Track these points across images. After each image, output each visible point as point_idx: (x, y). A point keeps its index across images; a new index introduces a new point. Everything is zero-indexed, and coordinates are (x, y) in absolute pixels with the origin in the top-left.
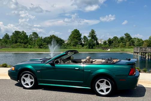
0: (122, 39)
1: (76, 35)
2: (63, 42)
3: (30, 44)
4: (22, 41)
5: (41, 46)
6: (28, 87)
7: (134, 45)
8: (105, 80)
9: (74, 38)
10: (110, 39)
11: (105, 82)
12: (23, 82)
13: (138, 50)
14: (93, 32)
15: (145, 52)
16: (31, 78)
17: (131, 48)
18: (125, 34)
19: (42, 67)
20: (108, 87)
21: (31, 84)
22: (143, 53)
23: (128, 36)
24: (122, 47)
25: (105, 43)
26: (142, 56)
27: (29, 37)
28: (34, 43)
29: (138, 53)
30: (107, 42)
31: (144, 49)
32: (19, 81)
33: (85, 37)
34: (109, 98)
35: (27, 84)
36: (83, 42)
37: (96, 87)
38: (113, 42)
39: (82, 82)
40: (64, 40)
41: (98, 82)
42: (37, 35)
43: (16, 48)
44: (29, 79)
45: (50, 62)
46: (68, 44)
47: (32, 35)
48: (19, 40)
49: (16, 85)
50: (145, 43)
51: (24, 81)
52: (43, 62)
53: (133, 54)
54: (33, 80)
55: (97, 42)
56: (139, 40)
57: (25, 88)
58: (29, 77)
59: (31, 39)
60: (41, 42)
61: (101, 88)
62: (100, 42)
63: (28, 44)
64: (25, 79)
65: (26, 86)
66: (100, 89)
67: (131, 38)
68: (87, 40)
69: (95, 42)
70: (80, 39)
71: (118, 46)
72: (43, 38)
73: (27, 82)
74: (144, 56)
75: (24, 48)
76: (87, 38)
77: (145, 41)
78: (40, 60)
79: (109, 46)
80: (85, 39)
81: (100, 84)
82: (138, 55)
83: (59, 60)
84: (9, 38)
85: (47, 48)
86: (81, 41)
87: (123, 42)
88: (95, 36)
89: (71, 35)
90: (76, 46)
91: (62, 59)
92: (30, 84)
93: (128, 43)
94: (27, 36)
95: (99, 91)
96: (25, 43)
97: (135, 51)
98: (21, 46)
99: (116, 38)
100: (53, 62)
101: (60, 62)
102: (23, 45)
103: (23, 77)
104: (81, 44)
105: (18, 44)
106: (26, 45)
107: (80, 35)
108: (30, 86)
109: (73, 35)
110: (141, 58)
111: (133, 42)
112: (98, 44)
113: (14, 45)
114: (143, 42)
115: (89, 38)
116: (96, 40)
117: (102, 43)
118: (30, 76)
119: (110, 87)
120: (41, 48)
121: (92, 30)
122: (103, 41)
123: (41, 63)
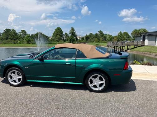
0: (96, 35)
1: (59, 32)
2: (48, 38)
3: (19, 40)
4: (12, 37)
5: (29, 42)
6: (15, 84)
7: (106, 40)
8: (99, 76)
9: (57, 34)
10: (87, 35)
11: (98, 78)
12: (10, 79)
13: (110, 44)
14: (73, 30)
15: (116, 45)
16: (18, 75)
17: (104, 42)
18: (99, 31)
19: (30, 62)
20: (102, 82)
21: (19, 81)
22: (115, 46)
23: (101, 33)
24: (97, 42)
25: (83, 38)
26: (114, 49)
27: (19, 34)
28: (24, 39)
29: (110, 46)
30: (85, 38)
31: (115, 43)
32: (5, 78)
33: (66, 34)
34: (103, 94)
35: (15, 81)
36: (65, 38)
37: (89, 83)
38: (89, 38)
39: (74, 78)
40: (49, 36)
41: (91, 78)
42: (26, 33)
43: (7, 43)
44: (17, 75)
45: (39, 58)
46: (52, 40)
47: (21, 32)
48: (10, 37)
49: (3, 81)
50: (115, 38)
51: (11, 77)
52: (31, 57)
53: (106, 47)
54: (21, 77)
55: (76, 38)
56: (110, 36)
57: (12, 85)
58: (16, 73)
59: (20, 36)
60: (29, 38)
61: (94, 83)
62: (78, 38)
63: (18, 40)
64: (12, 75)
65: (13, 83)
66: (93, 85)
67: (104, 35)
68: (68, 36)
69: (75, 38)
70: (62, 36)
71: (94, 41)
72: (31, 35)
73: (15, 79)
74: (115, 49)
75: (14, 43)
76: (68, 35)
77: (115, 37)
78: (28, 55)
79: (87, 41)
80: (66, 36)
81: (93, 79)
82: (111, 48)
83: (48, 54)
84: (1, 35)
85: (34, 43)
86: (63, 37)
87: (97, 38)
88: (75, 33)
89: (54, 32)
90: (59, 41)
91: (51, 54)
92: (17, 81)
93: (101, 39)
94: (17, 33)
95: (92, 87)
96: (15, 40)
97: (108, 45)
98: (11, 42)
99: (91, 34)
100: (42, 57)
101: (49, 56)
102: (13, 41)
103: (10, 74)
104: (63, 39)
105: (9, 40)
106: (16, 41)
107: (62, 33)
108: (18, 83)
109: (56, 32)
110: (113, 50)
111: (105, 38)
112: (77, 39)
113: (5, 41)
114: (113, 38)
115: (70, 35)
116: (76, 36)
117: (80, 39)
118: (18, 72)
119: (104, 82)
120: (29, 43)
121: (72, 28)
122: (81, 37)
123: (28, 58)
